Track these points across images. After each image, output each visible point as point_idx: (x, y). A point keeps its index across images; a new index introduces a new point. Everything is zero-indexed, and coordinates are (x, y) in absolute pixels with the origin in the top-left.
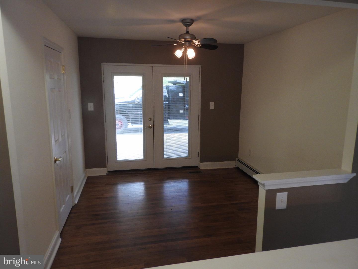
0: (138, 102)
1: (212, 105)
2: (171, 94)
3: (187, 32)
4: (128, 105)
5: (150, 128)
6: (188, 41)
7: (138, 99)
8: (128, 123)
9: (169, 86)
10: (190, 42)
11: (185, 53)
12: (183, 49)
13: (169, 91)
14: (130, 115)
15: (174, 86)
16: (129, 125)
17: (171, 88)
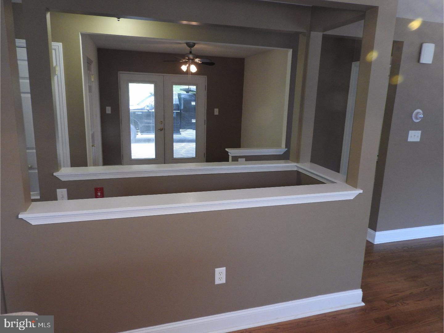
0: (148, 110)
1: (216, 112)
2: (182, 102)
3: (191, 53)
4: (136, 113)
5: (161, 130)
6: (191, 59)
7: (148, 106)
8: (137, 133)
9: (180, 94)
10: (193, 60)
11: (188, 68)
12: (187, 65)
13: (180, 99)
14: (139, 123)
15: (187, 94)
16: (138, 134)
17: (183, 96)
